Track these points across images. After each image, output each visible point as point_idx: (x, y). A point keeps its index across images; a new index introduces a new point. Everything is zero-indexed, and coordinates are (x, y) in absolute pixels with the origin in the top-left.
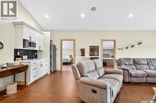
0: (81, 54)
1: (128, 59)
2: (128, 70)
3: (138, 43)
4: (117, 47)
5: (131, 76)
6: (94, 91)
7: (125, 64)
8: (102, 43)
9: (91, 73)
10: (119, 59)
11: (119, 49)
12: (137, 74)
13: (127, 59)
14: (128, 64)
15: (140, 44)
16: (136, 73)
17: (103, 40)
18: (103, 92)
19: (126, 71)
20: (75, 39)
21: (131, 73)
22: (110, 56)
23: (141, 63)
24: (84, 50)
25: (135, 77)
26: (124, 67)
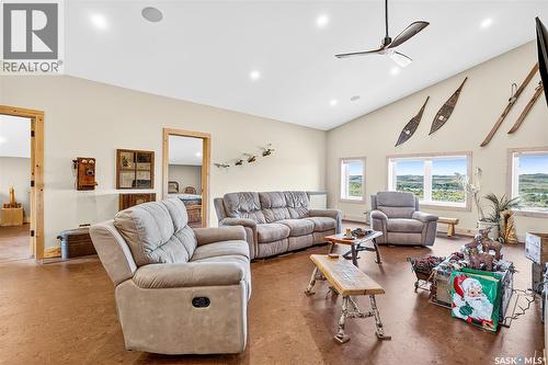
0: (74, 179)
1: (248, 196)
2: (252, 227)
3: (262, 152)
4: (213, 159)
5: (260, 242)
6: (201, 302)
7: (242, 211)
8: (165, 141)
9: (168, 249)
10: (226, 196)
11: (218, 166)
12: (272, 234)
13: (245, 194)
14: (247, 208)
15: (267, 153)
16: (271, 230)
17: (168, 133)
18: (231, 294)
19: (250, 229)
20: (42, 113)
21: (261, 232)
22: (181, 188)
23: (275, 204)
24: (93, 166)
25: (267, 243)
26: (238, 217)
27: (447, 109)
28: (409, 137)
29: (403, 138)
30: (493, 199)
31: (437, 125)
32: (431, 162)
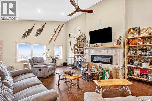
27: (41, 30)
28: (27, 36)
29: (25, 36)
30: (51, 57)
31: (37, 34)
32: (33, 46)
